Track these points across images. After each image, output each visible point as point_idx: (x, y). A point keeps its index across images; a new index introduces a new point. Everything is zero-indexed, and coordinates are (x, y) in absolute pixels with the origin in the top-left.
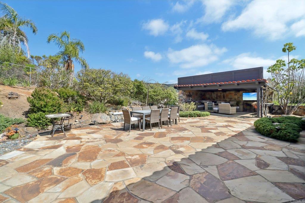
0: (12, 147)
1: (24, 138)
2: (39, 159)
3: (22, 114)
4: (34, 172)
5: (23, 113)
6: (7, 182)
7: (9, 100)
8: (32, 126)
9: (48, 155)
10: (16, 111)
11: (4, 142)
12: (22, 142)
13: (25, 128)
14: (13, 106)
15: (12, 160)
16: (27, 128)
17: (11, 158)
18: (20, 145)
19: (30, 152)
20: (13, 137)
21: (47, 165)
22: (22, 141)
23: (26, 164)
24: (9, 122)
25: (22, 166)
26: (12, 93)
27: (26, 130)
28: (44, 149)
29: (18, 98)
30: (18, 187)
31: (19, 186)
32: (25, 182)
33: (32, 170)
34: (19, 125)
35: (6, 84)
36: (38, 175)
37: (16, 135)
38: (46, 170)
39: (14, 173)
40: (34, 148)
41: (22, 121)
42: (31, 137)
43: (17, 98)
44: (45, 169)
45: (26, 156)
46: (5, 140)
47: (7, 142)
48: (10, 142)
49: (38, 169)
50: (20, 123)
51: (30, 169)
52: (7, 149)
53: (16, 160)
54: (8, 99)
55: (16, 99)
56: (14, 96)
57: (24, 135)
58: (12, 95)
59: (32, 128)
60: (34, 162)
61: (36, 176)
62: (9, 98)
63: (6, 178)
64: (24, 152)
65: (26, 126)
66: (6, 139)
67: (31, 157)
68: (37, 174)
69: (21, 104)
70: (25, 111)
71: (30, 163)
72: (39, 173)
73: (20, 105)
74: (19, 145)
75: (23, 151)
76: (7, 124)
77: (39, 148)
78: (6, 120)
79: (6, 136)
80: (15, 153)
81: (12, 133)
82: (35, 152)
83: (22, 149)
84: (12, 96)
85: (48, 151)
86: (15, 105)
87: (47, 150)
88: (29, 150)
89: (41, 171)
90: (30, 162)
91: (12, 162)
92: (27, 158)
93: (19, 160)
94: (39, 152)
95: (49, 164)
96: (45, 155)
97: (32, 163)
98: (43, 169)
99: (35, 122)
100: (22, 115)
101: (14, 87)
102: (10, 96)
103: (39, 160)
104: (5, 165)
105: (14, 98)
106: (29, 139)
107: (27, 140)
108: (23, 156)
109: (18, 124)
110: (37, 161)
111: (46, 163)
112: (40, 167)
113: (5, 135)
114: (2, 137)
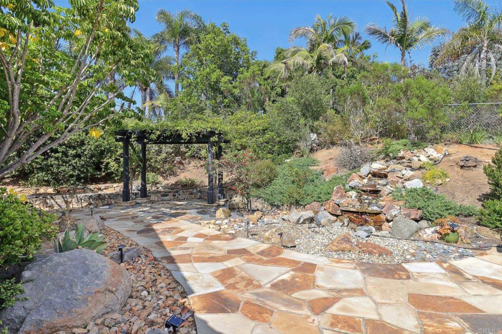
0: (437, 254)
1: (467, 245)
2: (458, 297)
3: (478, 199)
4: (430, 317)
5: (479, 196)
6: (384, 307)
7: (462, 171)
8: (489, 227)
9: (481, 299)
10: (467, 192)
11: (433, 242)
12: (458, 252)
13: (475, 227)
14: (464, 182)
15: (416, 277)
16: (479, 227)
17: (418, 273)
18: (452, 256)
19: (454, 275)
20: (447, 238)
21: (461, 317)
22: (460, 251)
23: (430, 294)
24: (450, 209)
25: (421, 295)
26: (466, 157)
27: (476, 230)
28: (483, 282)
29: (478, 166)
30: (386, 326)
31: (389, 325)
32: (401, 325)
33: (429, 311)
34: (468, 218)
35: (464, 143)
36: (429, 326)
37: (452, 237)
38: (451, 327)
39: (403, 300)
40: (467, 271)
41: (474, 212)
42: (480, 248)
43: (475, 166)
44: (450, 324)
45: (441, 280)
46: (436, 239)
47: (436, 244)
48: (441, 246)
49: (441, 316)
50: (470, 216)
51: (426, 308)
52: (428, 256)
53: (422, 280)
54: (459, 169)
55: (474, 169)
56: (471, 163)
57: (469, 241)
58: (467, 161)
59: (488, 229)
60: (445, 298)
61: (425, 327)
62: (462, 167)
63: (388, 301)
64: (444, 272)
65: (478, 224)
66: (438, 238)
67: (448, 287)
68: (430, 323)
69: (480, 178)
70: (484, 193)
71: (437, 296)
72: (435, 324)
73: (478, 181)
74: (450, 256)
75: (444, 269)
76: (446, 214)
77: (477, 275)
78: (446, 206)
79: (438, 233)
80: (431, 268)
81: (446, 230)
82: (462, 279)
83: (445, 265)
84: (467, 163)
85: (485, 291)
86: (469, 181)
87: (490, 287)
88: (456, 272)
89: (440, 322)
90: (440, 295)
91: (416, 280)
92: (440, 286)
93: (428, 282)
94: (469, 284)
95: (465, 319)
96: (474, 295)
97: (441, 297)
98: (447, 322)
99: (496, 220)
100: (477, 201)
101: (476, 147)
102: (463, 164)
103: (456, 299)
104: (403, 279)
105: (470, 167)
106: (474, 251)
107: (471, 251)
108: (437, 278)
109: (466, 216)
110: (451, 300)
111: (462, 312)
112: (445, 314)
113: (437, 230)
114: (433, 233)
